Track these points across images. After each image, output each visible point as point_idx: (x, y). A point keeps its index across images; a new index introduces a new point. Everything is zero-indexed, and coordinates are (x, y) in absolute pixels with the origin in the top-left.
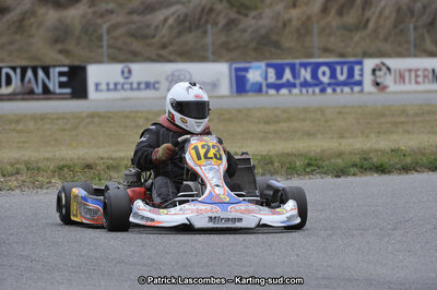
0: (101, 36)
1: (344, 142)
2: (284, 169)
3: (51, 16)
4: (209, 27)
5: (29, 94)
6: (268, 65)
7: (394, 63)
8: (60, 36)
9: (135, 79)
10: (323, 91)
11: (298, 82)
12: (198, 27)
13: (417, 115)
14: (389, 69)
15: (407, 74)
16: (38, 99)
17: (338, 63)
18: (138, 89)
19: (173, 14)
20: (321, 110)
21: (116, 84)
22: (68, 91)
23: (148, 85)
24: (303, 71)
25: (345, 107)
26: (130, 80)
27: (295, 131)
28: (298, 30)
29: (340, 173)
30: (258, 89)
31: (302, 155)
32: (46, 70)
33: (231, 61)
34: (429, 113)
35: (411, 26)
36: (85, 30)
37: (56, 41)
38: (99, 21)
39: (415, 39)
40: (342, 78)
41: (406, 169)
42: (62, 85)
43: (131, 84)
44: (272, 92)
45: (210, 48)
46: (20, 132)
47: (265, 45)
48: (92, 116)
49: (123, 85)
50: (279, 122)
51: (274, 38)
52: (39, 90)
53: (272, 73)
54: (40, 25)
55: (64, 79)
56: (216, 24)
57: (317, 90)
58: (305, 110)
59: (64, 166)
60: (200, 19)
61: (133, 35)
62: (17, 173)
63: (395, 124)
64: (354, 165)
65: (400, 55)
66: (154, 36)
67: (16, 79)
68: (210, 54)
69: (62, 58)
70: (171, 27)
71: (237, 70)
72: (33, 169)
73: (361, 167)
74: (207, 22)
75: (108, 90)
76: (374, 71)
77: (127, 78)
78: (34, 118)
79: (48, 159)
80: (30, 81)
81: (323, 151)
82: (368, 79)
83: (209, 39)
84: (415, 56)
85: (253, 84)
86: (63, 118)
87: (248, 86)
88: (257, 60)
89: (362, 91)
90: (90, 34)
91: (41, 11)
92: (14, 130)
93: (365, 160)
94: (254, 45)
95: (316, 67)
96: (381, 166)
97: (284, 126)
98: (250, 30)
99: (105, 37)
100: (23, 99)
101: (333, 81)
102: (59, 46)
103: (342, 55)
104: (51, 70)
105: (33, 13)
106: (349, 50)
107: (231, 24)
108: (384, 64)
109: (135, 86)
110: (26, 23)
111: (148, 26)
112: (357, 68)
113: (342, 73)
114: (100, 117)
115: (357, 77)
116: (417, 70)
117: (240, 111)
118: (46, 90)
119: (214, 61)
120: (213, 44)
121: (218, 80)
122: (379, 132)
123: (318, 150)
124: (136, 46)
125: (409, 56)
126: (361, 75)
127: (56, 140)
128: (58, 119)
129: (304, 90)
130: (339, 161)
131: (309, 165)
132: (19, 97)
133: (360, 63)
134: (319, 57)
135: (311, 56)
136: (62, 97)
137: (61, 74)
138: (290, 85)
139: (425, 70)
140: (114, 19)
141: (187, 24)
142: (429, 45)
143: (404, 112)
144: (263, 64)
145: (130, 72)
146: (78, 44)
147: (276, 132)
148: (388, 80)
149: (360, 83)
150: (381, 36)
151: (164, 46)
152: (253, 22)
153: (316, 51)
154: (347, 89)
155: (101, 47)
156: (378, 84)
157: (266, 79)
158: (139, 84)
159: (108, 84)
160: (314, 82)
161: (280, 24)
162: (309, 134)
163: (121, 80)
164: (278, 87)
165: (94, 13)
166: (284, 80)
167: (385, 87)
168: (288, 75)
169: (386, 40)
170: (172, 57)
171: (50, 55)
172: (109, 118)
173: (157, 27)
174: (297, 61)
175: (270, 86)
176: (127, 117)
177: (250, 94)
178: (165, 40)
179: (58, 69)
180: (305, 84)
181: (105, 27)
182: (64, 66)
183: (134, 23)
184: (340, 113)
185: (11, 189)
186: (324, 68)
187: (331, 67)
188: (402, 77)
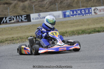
0: (33, 7)
1: (89, 26)
2: (77, 33)
3: (21, 4)
4: (57, 3)
5: (18, 22)
6: (70, 11)
7: (98, 8)
8: (24, 8)
9: (41, 16)
10: (83, 15)
11: (77, 14)
12: (54, 4)
14: (97, 9)
16: (20, 23)
17: (86, 9)
18: (42, 18)
19: (48, 1)
20: (83, 20)
21: (37, 18)
22: (27, 20)
23: (44, 18)
24: (78, 11)
25: (89, 18)
26: (40, 17)
27: (78, 25)
28: (76, 2)
29: (90, 33)
30: (69, 16)
31: (81, 30)
33: (62, 10)
36: (29, 7)
37: (23, 9)
38: (32, 4)
39: (103, 2)
40: (87, 12)
42: (25, 19)
43: (40, 18)
44: (72, 16)
45: (57, 8)
46: (17, 30)
47: (69, 6)
48: (33, 25)
49: (39, 18)
50: (74, 23)
51: (71, 4)
52: (20, 21)
53: (71, 12)
54: (19, 6)
55: (25, 18)
56: (58, 2)
57: (82, 15)
58: (80, 20)
59: (28, 37)
60: (54, 2)
61: (40, 7)
62: (18, 39)
63: (100, 21)
64: (93, 31)
65: (99, 6)
66: (44, 7)
67: (15, 19)
68: (57, 9)
69: (24, 13)
70: (48, 4)
71: (64, 12)
72: (21, 38)
73: (94, 31)
74: (56, 2)
75: (35, 19)
76: (94, 10)
77: (39, 16)
78: (20, 27)
79: (24, 36)
80: (18, 19)
81: (85, 29)
82: (93, 12)
83: (57, 6)
87: (66, 16)
88: (68, 10)
89: (92, 15)
91: (19, 3)
92: (16, 30)
93: (95, 30)
94: (67, 6)
95: (81, 10)
96: (99, 31)
97: (75, 24)
98: (66, 3)
99: (34, 8)
100: (17, 23)
101: (85, 13)
102: (24, 11)
103: (86, 7)
104: (22, 16)
105: (17, 4)
106: (88, 6)
107: (61, 2)
108: (96, 8)
109: (41, 18)
110: (16, 6)
111: (43, 4)
112: (90, 10)
113: (87, 11)
115: (90, 12)
116: (103, 9)
117: (65, 21)
118: (22, 21)
119: (58, 11)
120: (58, 7)
121: (60, 15)
122: (97, 23)
123: (84, 28)
124: (41, 9)
125: (102, 6)
126: (91, 11)
127: (25, 31)
128: (25, 27)
129: (79, 16)
130: (89, 31)
131: (83, 32)
132: (16, 23)
133: (91, 8)
134: (82, 8)
135: (80, 8)
136: (25, 22)
137: (25, 17)
138: (76, 15)
140: (35, 3)
141: (51, 3)
143: (102, 19)
144: (69, 11)
145: (40, 15)
146: (28, 10)
147: (74, 25)
148: (97, 12)
149: (91, 13)
150: (95, 2)
151: (47, 9)
152: (66, 1)
153: (81, 7)
154: (88, 15)
155: (33, 10)
156: (95, 13)
157: (70, 14)
158: (42, 17)
159: (35, 18)
160: (81, 13)
161: (72, 1)
162: (81, 25)
164: (73, 15)
165: (31, 3)
166: (74, 14)
167: (97, 13)
168: (75, 12)
169: (96, 3)
170: (49, 11)
171: (22, 13)
172: (36, 25)
173: (45, 4)
174: (77, 9)
175: (71, 15)
177: (67, 17)
178: (47, 7)
179: (24, 16)
180: (79, 14)
181: (33, 5)
183: (40, 4)
184: (88, 20)
185: (17, 43)
186: (83, 10)
187: (85, 10)
188: (100, 11)
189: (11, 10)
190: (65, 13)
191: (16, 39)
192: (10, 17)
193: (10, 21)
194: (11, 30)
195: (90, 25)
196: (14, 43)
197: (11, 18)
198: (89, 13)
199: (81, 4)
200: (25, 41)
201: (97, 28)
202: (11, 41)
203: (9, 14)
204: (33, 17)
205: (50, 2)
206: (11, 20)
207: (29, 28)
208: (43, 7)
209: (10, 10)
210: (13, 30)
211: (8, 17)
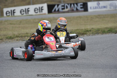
9: (101, 5)
16: (75, 12)
18: (102, 8)
22: (83, 9)
23: (104, 7)
26: (99, 6)
32: (77, 4)
42: (81, 8)
52: (75, 9)
67: (69, 7)
75: (94, 8)
100: (71, 12)
109: (101, 7)
118: (77, 9)
136: (81, 11)
137: (81, 5)
158: (102, 7)
159: (93, 7)
163: (97, 6)
182: (81, 3)
193: (63, 9)
197: (64, 6)
211: (61, 5)
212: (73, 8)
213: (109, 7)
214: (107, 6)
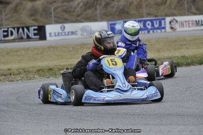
0: (51, 12)
1: (160, 54)
3: (29, 5)
4: (98, 6)
5: (21, 39)
6: (124, 22)
7: (179, 18)
8: (33, 13)
9: (67, 30)
12: (93, 7)
13: (190, 41)
14: (177, 21)
15: (185, 23)
16: (25, 41)
17: (155, 20)
18: (68, 35)
19: (82, 1)
20: (149, 40)
21: (58, 33)
22: (38, 37)
23: (72, 33)
25: (159, 38)
26: (65, 31)
28: (136, 6)
30: (120, 33)
32: (28, 28)
33: (108, 20)
34: (196, 39)
35: (186, 2)
36: (44, 10)
37: (32, 15)
38: (50, 6)
39: (188, 8)
40: (156, 26)
41: (188, 64)
42: (35, 34)
43: (65, 33)
45: (99, 16)
46: (19, 56)
47: (122, 13)
48: (49, 47)
49: (61, 33)
51: (126, 9)
52: (25, 37)
54: (24, 9)
55: (36, 32)
56: (100, 5)
57: (146, 32)
59: (40, 70)
60: (93, 3)
61: (65, 11)
62: (20, 74)
63: (182, 45)
65: (181, 15)
66: (74, 12)
67: (15, 32)
68: (99, 19)
69: (34, 23)
70: (81, 7)
71: (111, 24)
72: (26, 71)
74: (97, 4)
75: (55, 36)
76: (170, 22)
77: (63, 30)
78: (24, 49)
79: (32, 67)
80: (21, 33)
82: (168, 26)
83: (98, 12)
84: (188, 15)
85: (118, 30)
86: (37, 49)
87: (116, 32)
88: (119, 20)
89: (165, 31)
90: (46, 12)
91: (25, 2)
92: (16, 55)
94: (117, 13)
95: (145, 22)
96: (178, 63)
98: (115, 7)
99: (53, 13)
101: (153, 27)
102: (33, 18)
103: (156, 16)
104: (30, 28)
105: (21, 4)
106: (159, 14)
107: (107, 5)
108: (174, 19)
109: (67, 33)
110: (18, 8)
111: (71, 7)
112: (163, 21)
113: (156, 24)
114: (53, 48)
115: (163, 25)
116: (189, 21)
118: (28, 37)
119: (101, 21)
120: (100, 13)
122: (175, 49)
124: (66, 16)
125: (185, 15)
126: (165, 24)
132: (17, 40)
133: (164, 19)
134: (146, 17)
135: (143, 17)
136: (35, 40)
137: (34, 30)
139: (192, 21)
140: (56, 5)
141: (88, 6)
142: (194, 10)
143: (185, 40)
144: (122, 22)
145: (64, 27)
146: (41, 16)
148: (177, 26)
149: (164, 28)
150: (173, 7)
151: (78, 16)
152: (116, 3)
153: (145, 15)
154: (159, 31)
155: (51, 17)
156: (172, 28)
158: (68, 32)
159: (55, 33)
160: (145, 28)
161: (128, 4)
163: (61, 31)
165: (47, 3)
167: (175, 29)
169: (175, 9)
170: (82, 20)
171: (29, 22)
172: (57, 48)
173: (75, 8)
174: (137, 20)
176: (65, 47)
177: (117, 35)
178: (79, 13)
179: (33, 28)
181: (53, 8)
182: (35, 26)
183: (65, 6)
184: (157, 41)
185: (18, 81)
186: (148, 22)
187: (152, 21)
188: (182, 25)
189: (8, 16)
190: (113, 26)
191: (16, 72)
192: (6, 29)
193: (5, 36)
194: (8, 54)
195: (161, 51)
196: (11, 81)
197: (7, 31)
198: (161, 27)
199: (144, 10)
200: (34, 77)
201: (175, 57)
202: (5, 75)
203: (4, 22)
204: (50, 32)
205: (86, 3)
206: (7, 36)
207: (43, 53)
208: (70, 12)
209: (6, 15)
210: (10, 55)
211: (2, 30)
212: (23, 35)
213: (79, 33)
214: (76, 31)
